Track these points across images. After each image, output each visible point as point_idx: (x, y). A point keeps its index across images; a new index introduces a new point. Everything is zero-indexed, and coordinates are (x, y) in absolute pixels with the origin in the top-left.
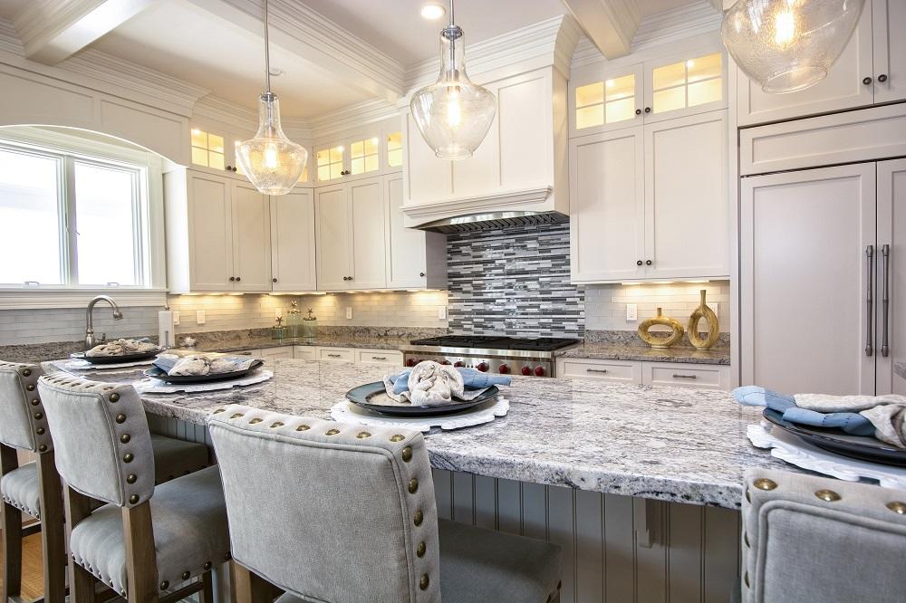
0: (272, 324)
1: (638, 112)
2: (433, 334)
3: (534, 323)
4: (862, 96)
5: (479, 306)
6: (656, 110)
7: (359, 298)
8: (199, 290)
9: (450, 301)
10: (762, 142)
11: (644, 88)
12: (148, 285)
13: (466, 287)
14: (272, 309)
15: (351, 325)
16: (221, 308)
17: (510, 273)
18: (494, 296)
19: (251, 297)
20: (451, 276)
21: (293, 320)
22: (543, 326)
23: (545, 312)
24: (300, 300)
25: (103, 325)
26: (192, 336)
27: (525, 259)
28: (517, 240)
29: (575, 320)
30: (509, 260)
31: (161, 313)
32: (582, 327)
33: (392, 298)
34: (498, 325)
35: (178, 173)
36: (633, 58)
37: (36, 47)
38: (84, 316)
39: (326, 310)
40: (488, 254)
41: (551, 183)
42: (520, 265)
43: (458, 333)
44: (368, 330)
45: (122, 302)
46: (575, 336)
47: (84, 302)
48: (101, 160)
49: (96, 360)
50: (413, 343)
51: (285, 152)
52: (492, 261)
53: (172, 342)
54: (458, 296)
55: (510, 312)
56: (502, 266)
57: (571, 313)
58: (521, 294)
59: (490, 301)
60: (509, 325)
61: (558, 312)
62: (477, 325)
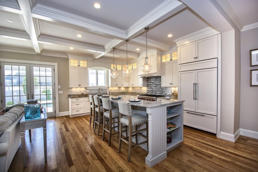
0: (122, 91)
1: (170, 60)
2: (145, 94)
3: (159, 93)
4: (194, 60)
5: (151, 90)
6: (173, 60)
7: (135, 88)
8: (112, 87)
9: (147, 89)
10: (182, 67)
11: (171, 57)
12: (106, 86)
13: (149, 86)
14: (123, 89)
15: (134, 92)
16: (115, 89)
17: (155, 84)
18: (153, 88)
19: (119, 87)
20: (147, 85)
21: (126, 91)
22: (160, 93)
23: (160, 91)
24: (127, 88)
25: (101, 91)
26: (111, 93)
27: (158, 82)
28: (157, 79)
29: (164, 92)
30: (155, 82)
31: (107, 90)
32: (165, 94)
33: (139, 88)
34: (154, 93)
35: (110, 71)
36: (170, 51)
37: (94, 58)
38: (99, 90)
39: (130, 90)
40: (152, 81)
41: (156, 72)
42: (157, 83)
43: (148, 94)
44: (136, 93)
45: (103, 88)
46: (164, 95)
47: (98, 88)
48: (100, 70)
49: (98, 95)
50: (139, 95)
51: (116, 74)
52: (153, 82)
53: (109, 94)
54: (148, 88)
55: (155, 91)
56: (154, 83)
57: (164, 91)
58: (157, 88)
59: (153, 89)
60: (155, 93)
61: (162, 91)
62: (151, 93)
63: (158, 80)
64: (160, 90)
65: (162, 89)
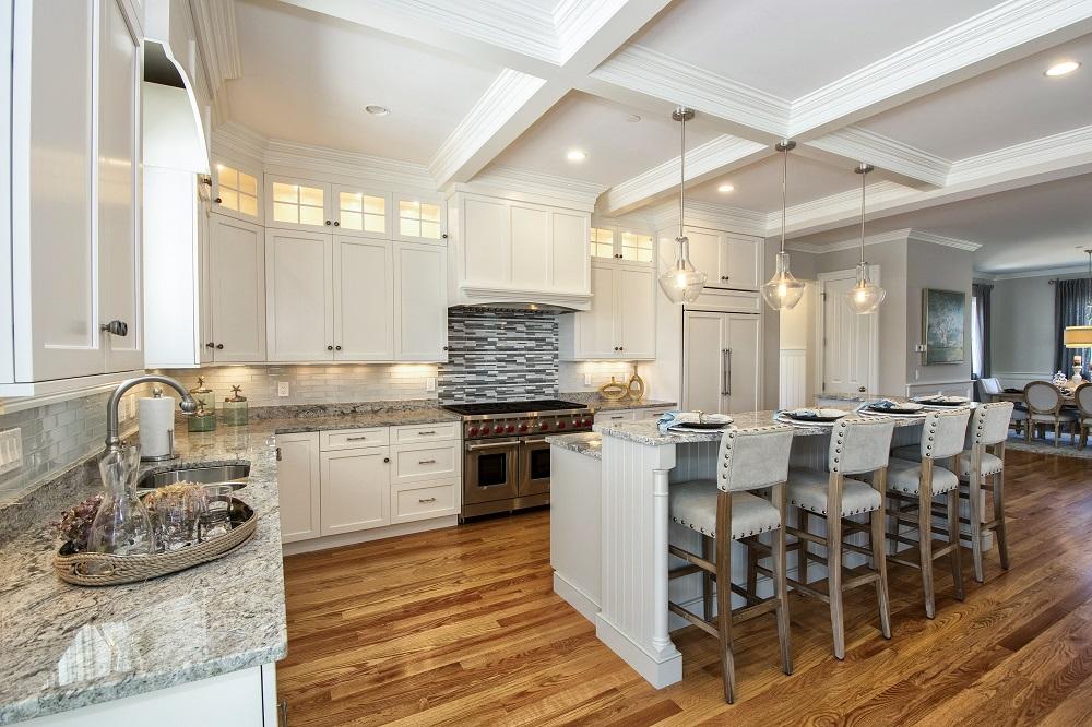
3: (522, 390)
5: (472, 377)
6: (624, 258)
9: (440, 374)
17: (501, 349)
18: (486, 368)
22: (528, 392)
23: (531, 381)
27: (514, 339)
28: (508, 323)
29: (552, 386)
30: (500, 339)
32: (557, 391)
40: (481, 332)
42: (510, 343)
43: (448, 402)
52: (485, 339)
54: (448, 369)
55: (503, 382)
56: (494, 343)
57: (549, 381)
58: (511, 367)
59: (484, 373)
60: (499, 393)
61: (541, 381)
62: (469, 394)
63: (520, 327)
64: (529, 376)
65: (537, 372)
